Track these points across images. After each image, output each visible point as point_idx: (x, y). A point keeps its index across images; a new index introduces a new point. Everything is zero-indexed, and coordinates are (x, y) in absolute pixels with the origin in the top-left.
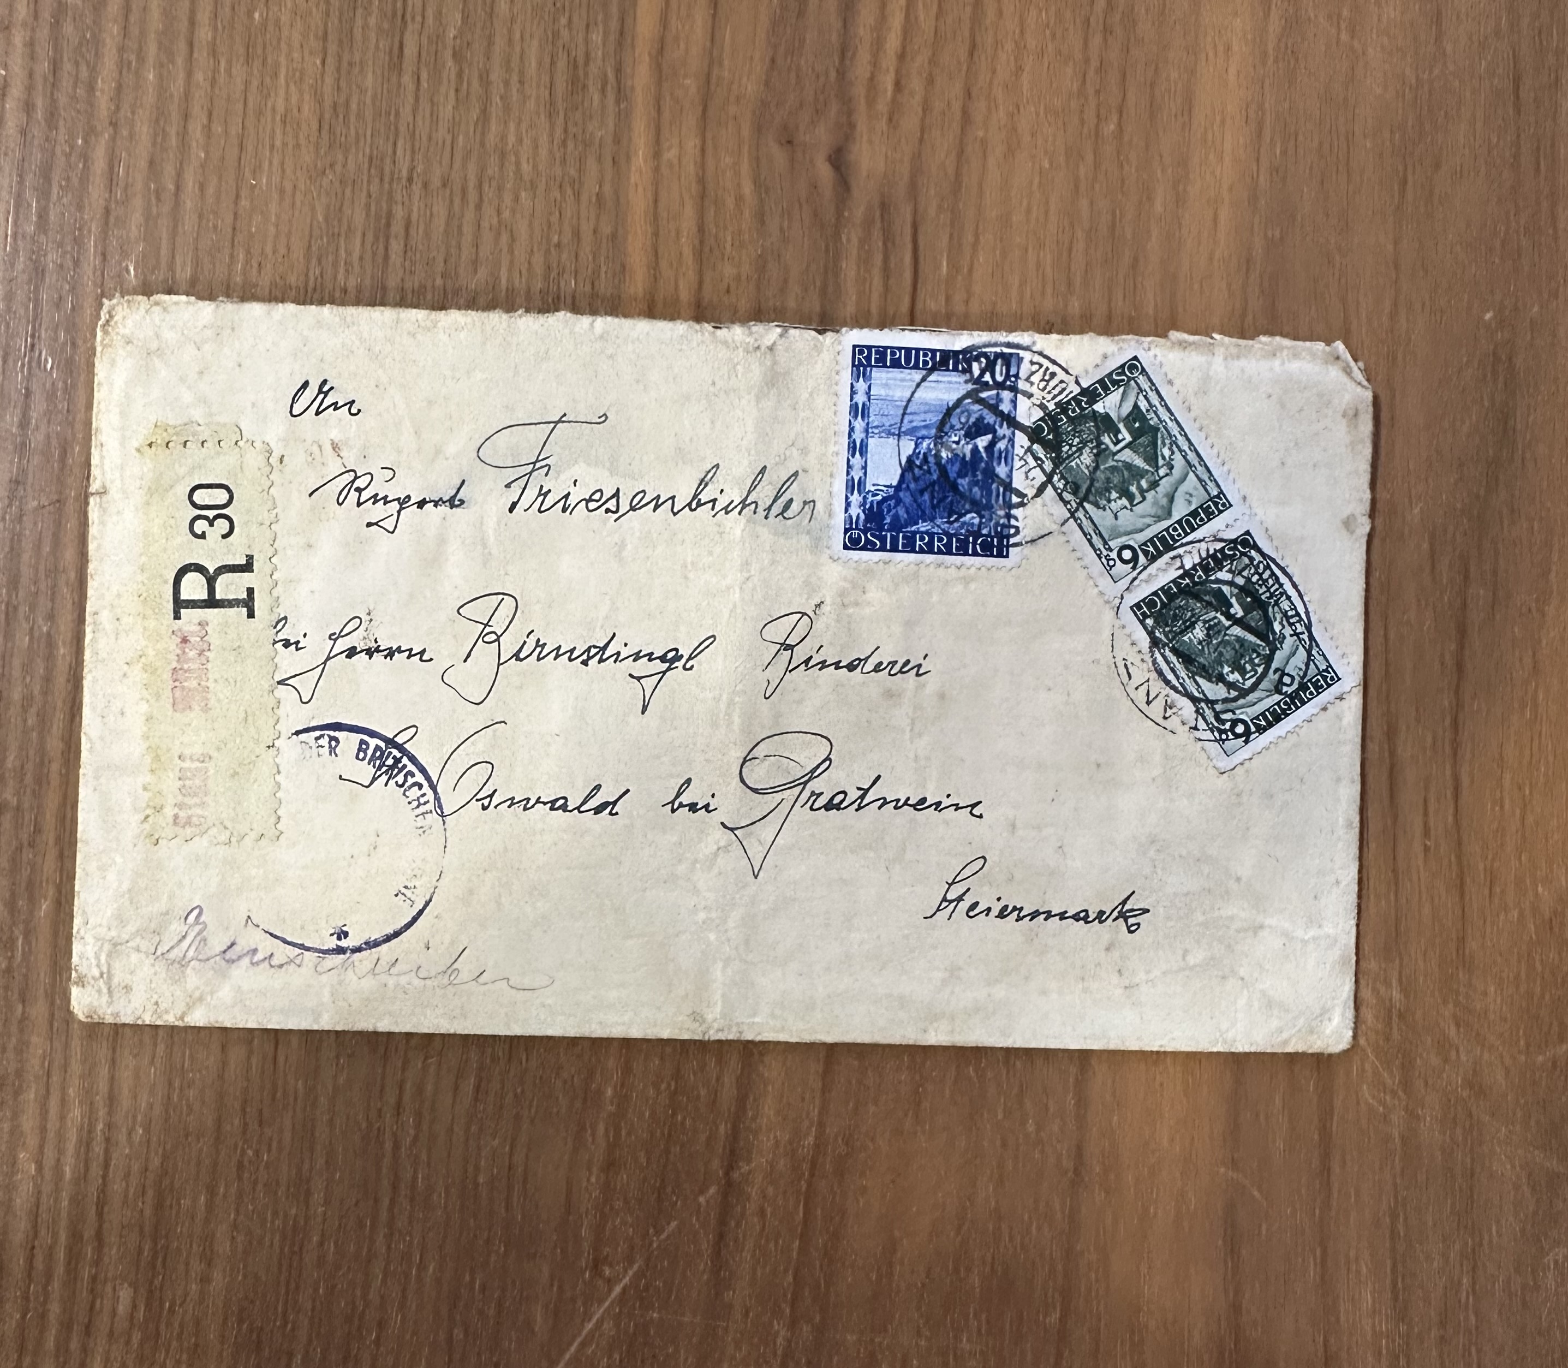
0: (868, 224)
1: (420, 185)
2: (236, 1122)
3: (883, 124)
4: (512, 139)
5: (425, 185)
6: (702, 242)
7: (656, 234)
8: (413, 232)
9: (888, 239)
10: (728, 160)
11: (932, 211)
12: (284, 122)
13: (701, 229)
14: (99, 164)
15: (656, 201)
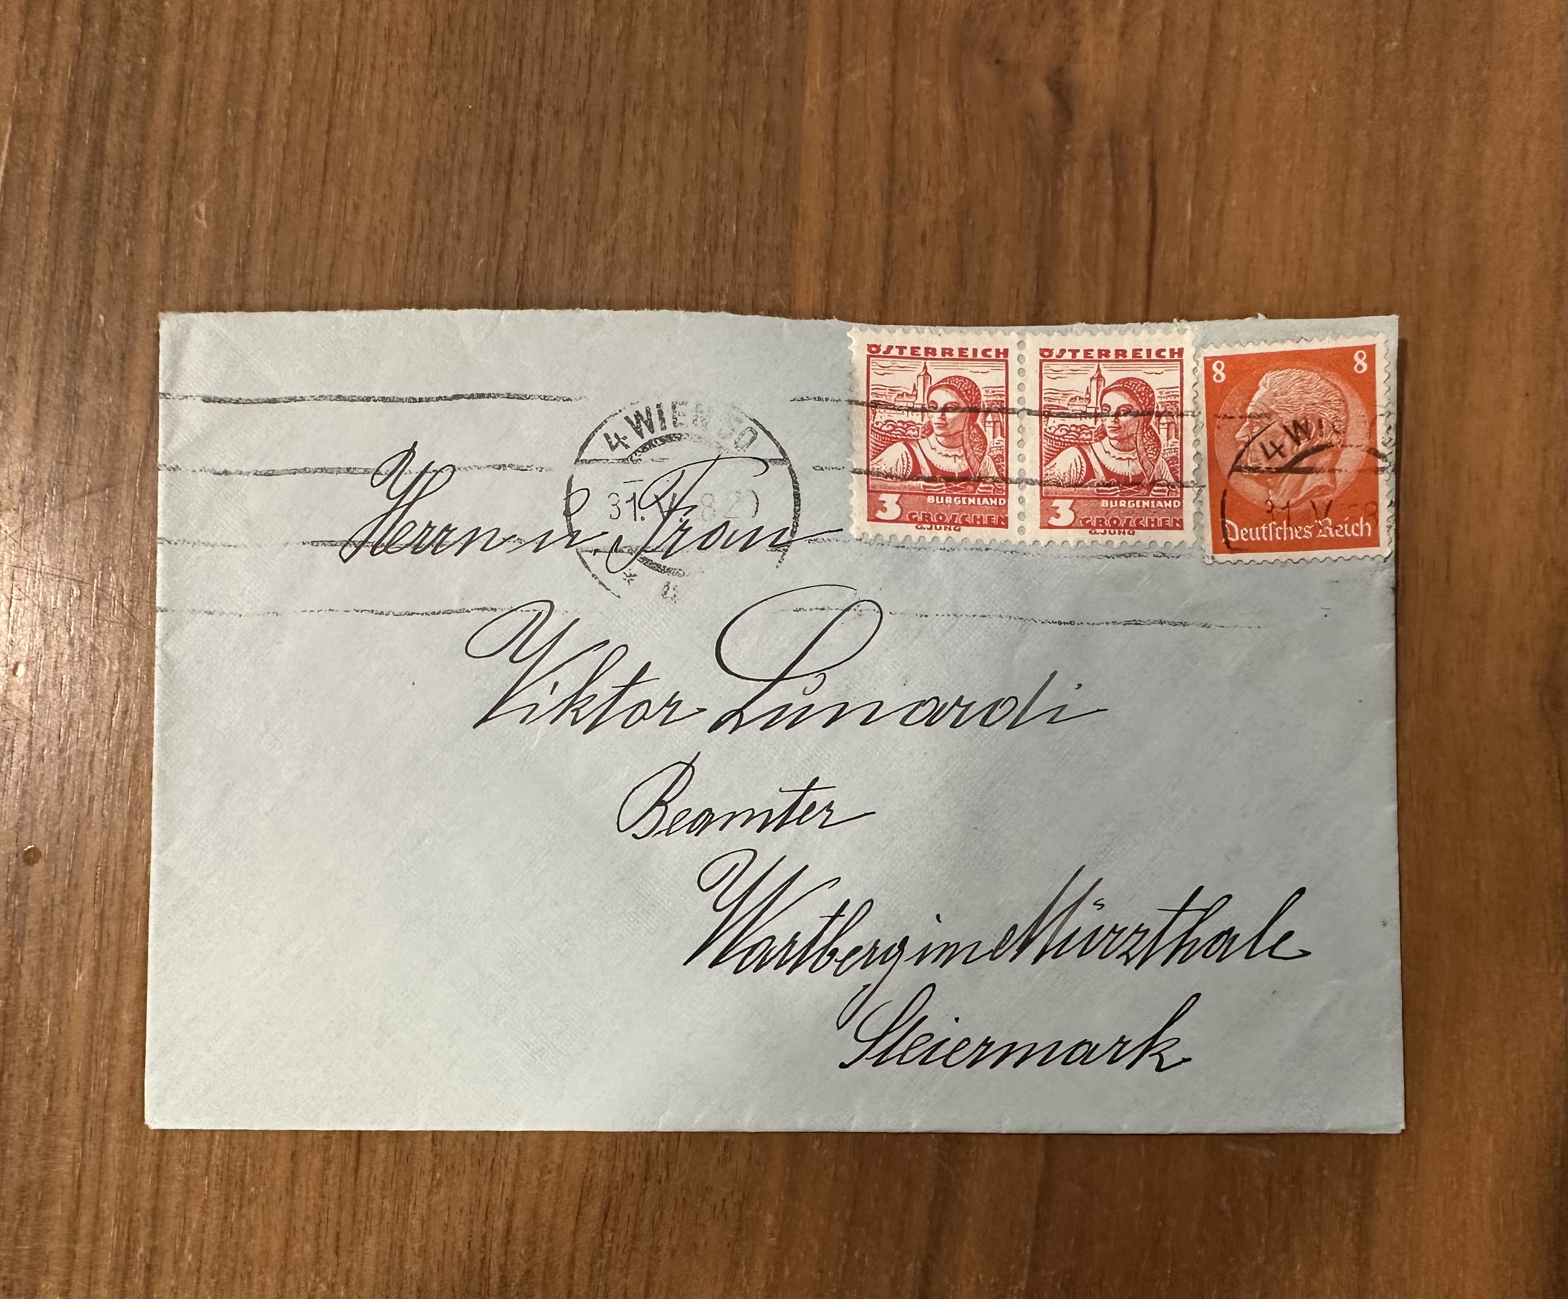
0: (1096, 158)
1: (550, 110)
2: (308, 1248)
3: (1112, 40)
4: (661, 58)
5: (557, 112)
6: (892, 180)
7: (835, 170)
8: (541, 168)
9: (1120, 176)
10: (926, 82)
11: (1175, 145)
12: (388, 37)
13: (891, 162)
14: (167, 86)
15: (836, 131)
